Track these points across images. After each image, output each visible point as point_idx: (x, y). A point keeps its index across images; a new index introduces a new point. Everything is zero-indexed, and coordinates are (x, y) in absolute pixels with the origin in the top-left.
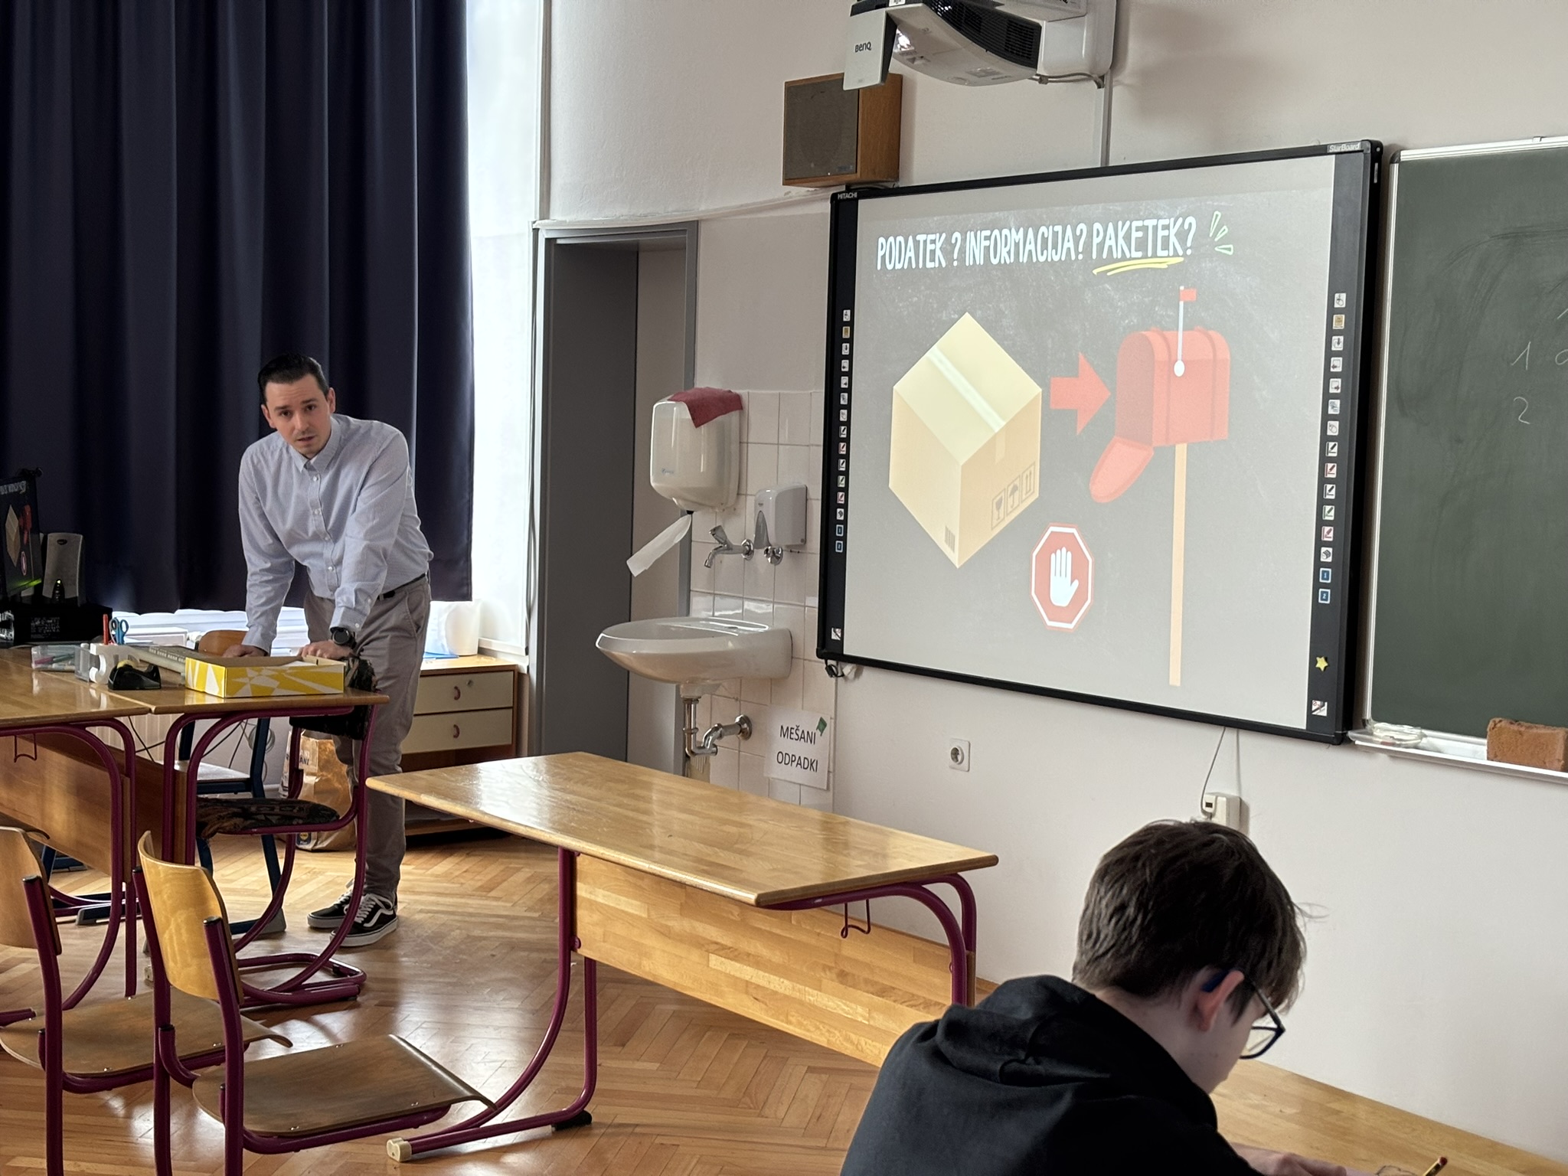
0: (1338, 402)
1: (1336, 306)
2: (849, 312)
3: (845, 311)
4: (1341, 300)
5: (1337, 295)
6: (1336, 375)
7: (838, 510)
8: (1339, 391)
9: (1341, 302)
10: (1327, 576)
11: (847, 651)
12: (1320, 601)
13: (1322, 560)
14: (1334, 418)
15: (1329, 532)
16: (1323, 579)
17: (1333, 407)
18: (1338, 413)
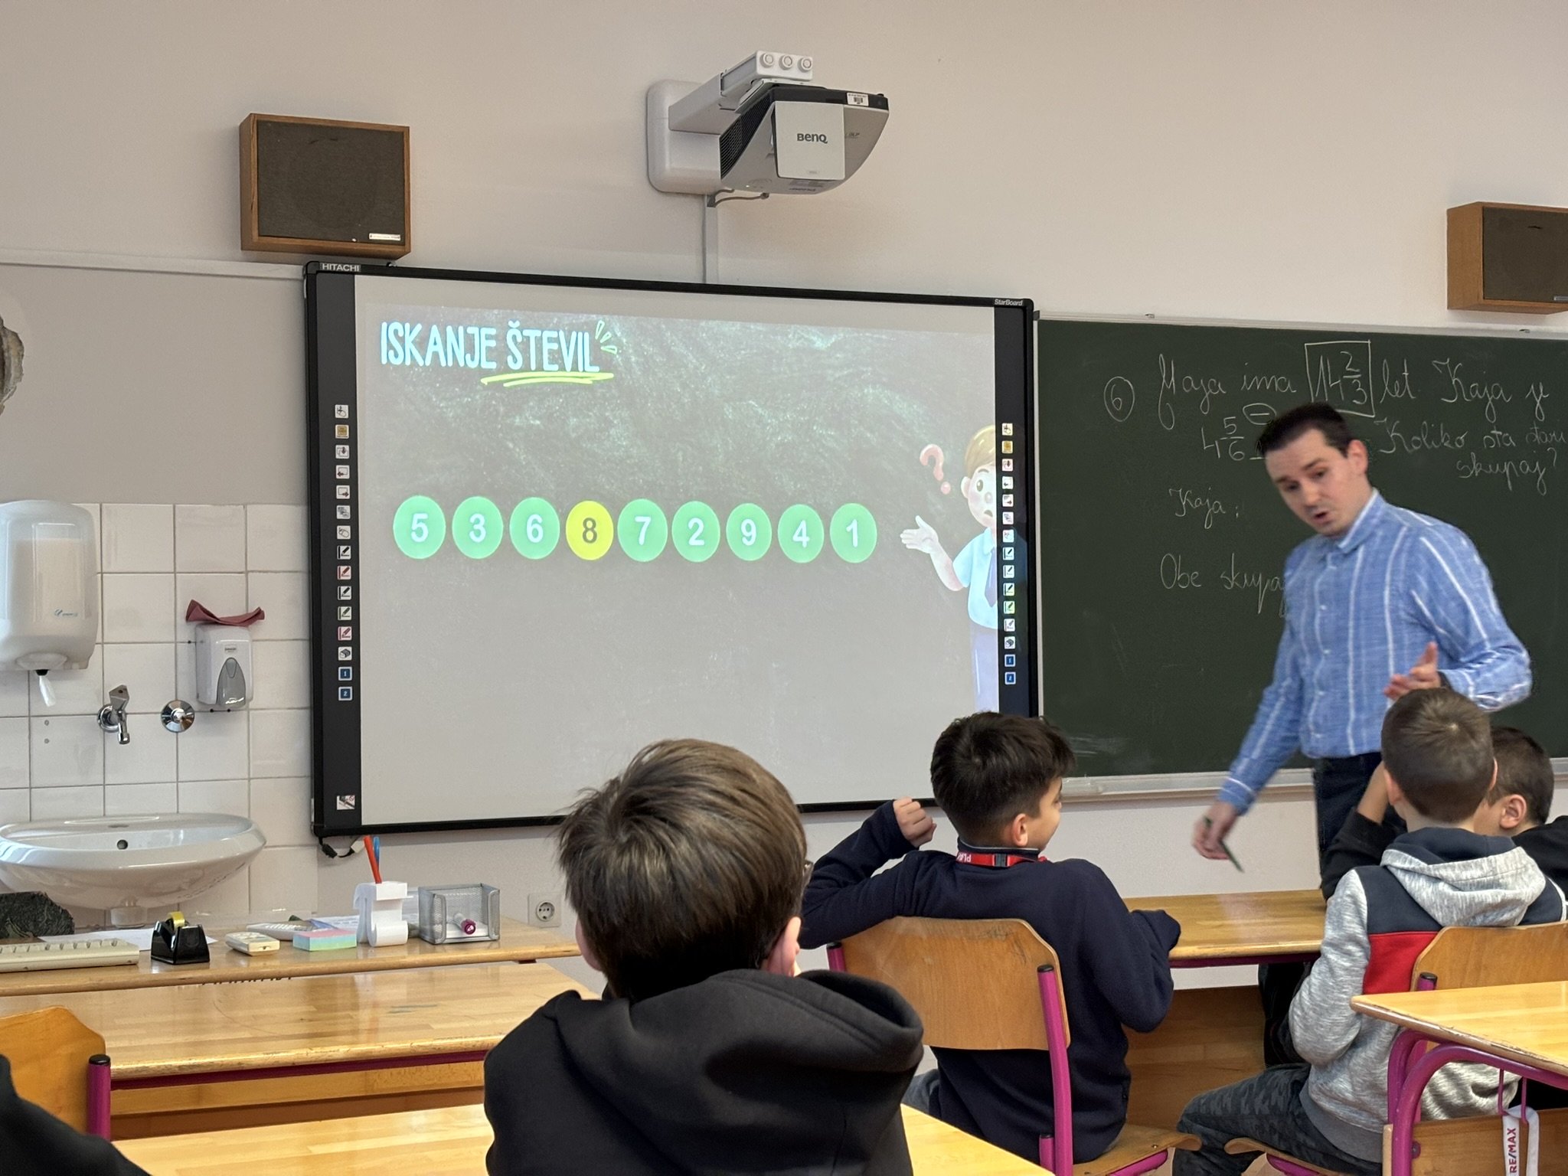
0: (1011, 515)
1: (1004, 434)
2: (345, 408)
3: (337, 407)
4: (1008, 429)
5: (1004, 425)
6: (1008, 492)
7: (341, 649)
8: (1012, 505)
9: (1008, 431)
10: (1011, 661)
11: (367, 820)
12: (1006, 683)
13: (1006, 648)
14: (1008, 527)
15: (1010, 624)
16: (1008, 663)
17: (1007, 519)
18: (1012, 523)
